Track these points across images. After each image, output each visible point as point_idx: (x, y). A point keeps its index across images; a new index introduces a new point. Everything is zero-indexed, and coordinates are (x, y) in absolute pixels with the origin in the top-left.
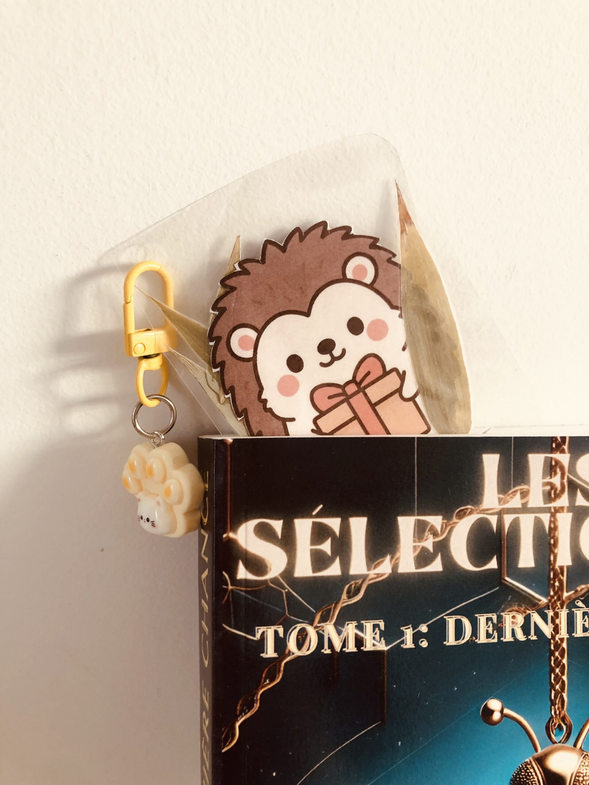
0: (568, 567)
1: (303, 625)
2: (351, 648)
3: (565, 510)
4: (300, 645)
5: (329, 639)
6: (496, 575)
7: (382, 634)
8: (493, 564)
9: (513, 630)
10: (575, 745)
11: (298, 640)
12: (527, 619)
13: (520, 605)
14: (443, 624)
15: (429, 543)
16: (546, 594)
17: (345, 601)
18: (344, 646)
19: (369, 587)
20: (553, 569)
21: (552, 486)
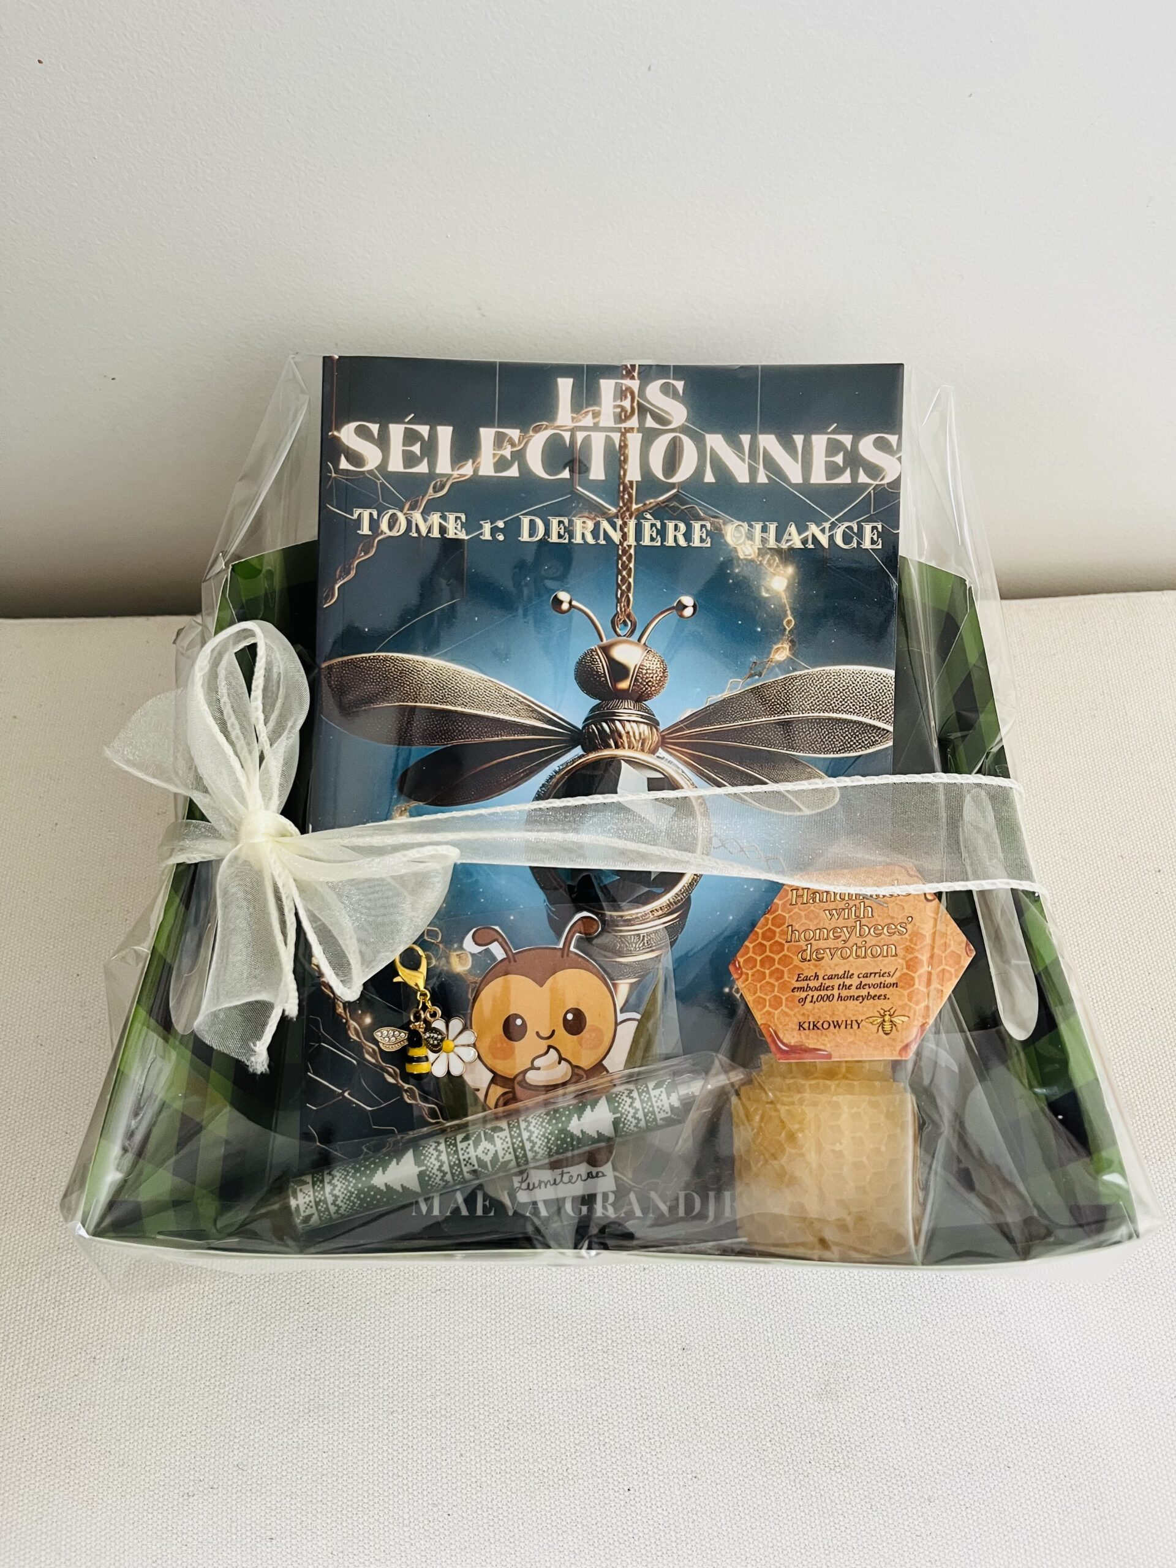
0: (637, 482)
1: (395, 511)
2: (436, 534)
3: (635, 430)
4: (391, 528)
5: (417, 525)
6: (568, 484)
7: (463, 525)
9: (583, 534)
10: (639, 640)
11: (389, 522)
12: (597, 525)
13: (590, 513)
14: (518, 521)
15: (507, 452)
16: (616, 505)
17: (431, 494)
18: (429, 532)
19: (453, 484)
20: (623, 483)
21: (623, 409)
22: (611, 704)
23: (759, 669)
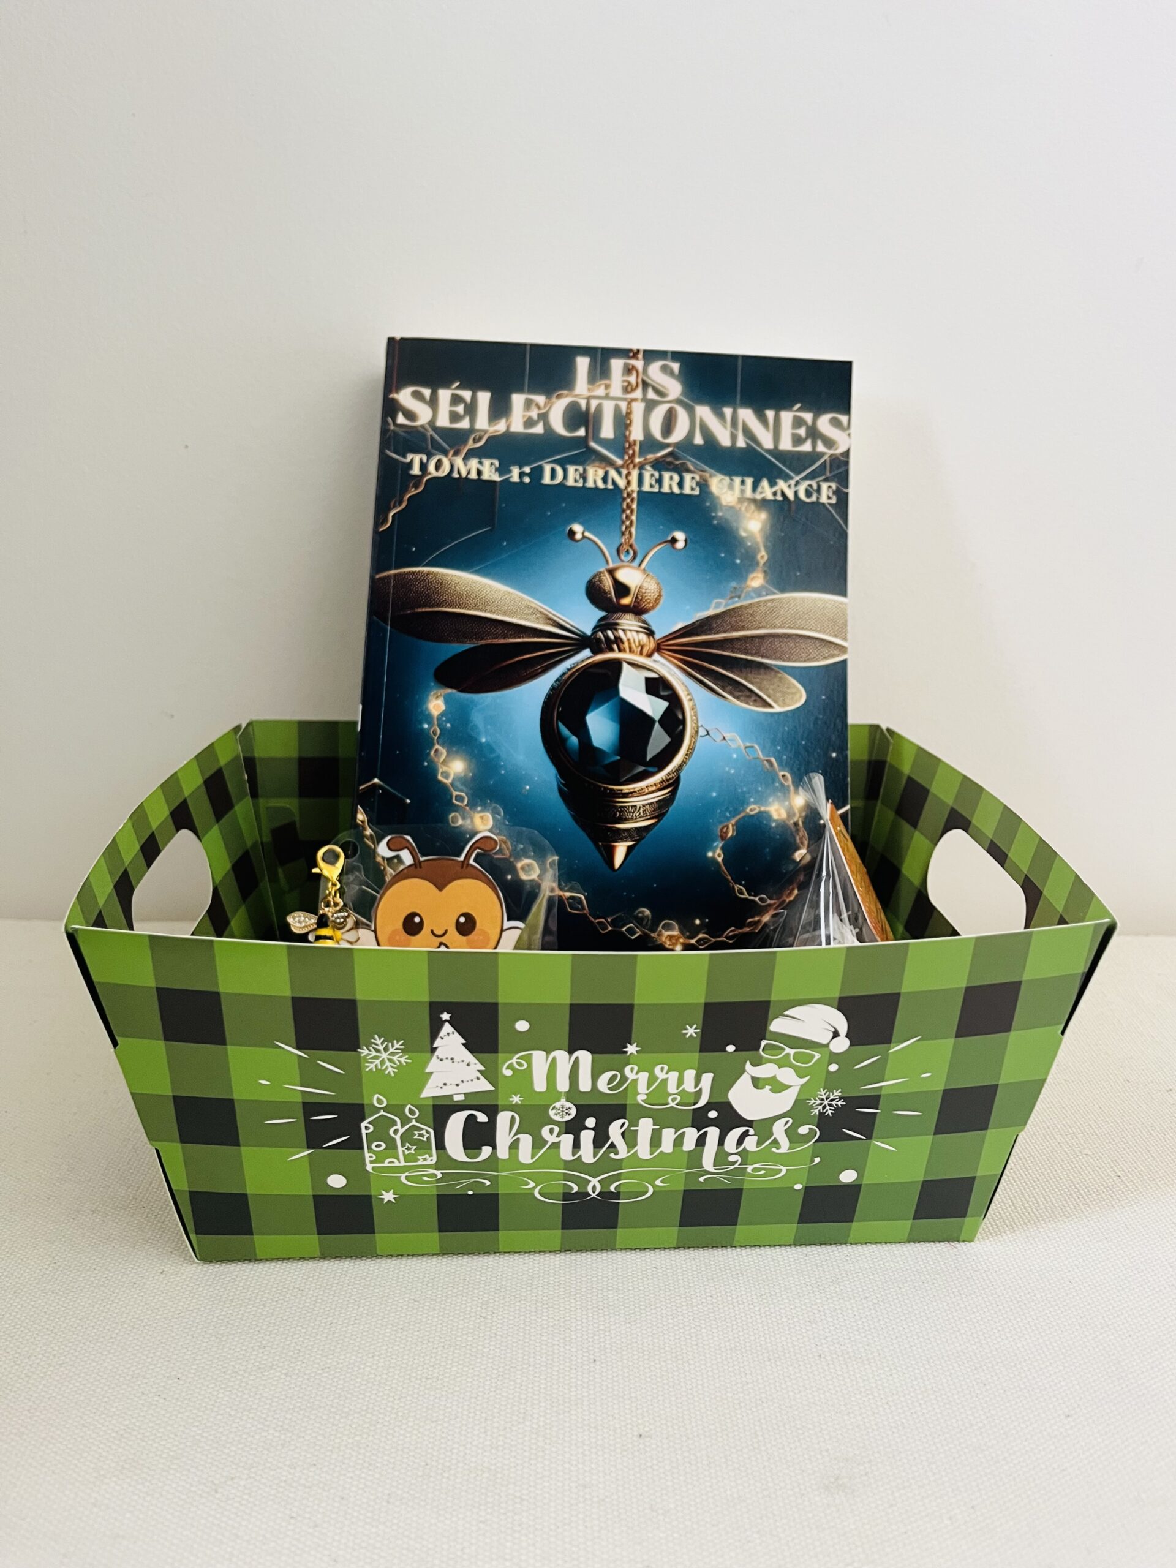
0: (641, 442)
1: (440, 456)
2: (473, 475)
3: (639, 400)
4: (437, 469)
5: (458, 468)
6: (583, 441)
7: (497, 470)
8: (581, 432)
9: (595, 480)
10: (640, 565)
11: (436, 465)
12: (606, 473)
13: (601, 463)
14: (541, 468)
15: (534, 414)
16: (622, 458)
17: (470, 445)
18: (468, 474)
19: (489, 438)
20: (628, 441)
21: (629, 383)
22: (615, 616)
23: (738, 593)
